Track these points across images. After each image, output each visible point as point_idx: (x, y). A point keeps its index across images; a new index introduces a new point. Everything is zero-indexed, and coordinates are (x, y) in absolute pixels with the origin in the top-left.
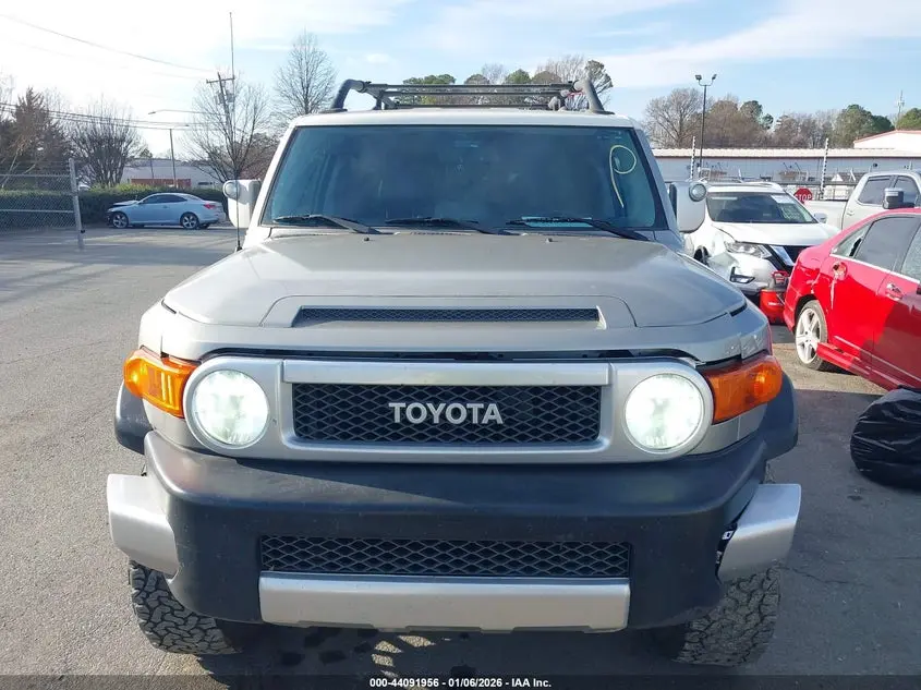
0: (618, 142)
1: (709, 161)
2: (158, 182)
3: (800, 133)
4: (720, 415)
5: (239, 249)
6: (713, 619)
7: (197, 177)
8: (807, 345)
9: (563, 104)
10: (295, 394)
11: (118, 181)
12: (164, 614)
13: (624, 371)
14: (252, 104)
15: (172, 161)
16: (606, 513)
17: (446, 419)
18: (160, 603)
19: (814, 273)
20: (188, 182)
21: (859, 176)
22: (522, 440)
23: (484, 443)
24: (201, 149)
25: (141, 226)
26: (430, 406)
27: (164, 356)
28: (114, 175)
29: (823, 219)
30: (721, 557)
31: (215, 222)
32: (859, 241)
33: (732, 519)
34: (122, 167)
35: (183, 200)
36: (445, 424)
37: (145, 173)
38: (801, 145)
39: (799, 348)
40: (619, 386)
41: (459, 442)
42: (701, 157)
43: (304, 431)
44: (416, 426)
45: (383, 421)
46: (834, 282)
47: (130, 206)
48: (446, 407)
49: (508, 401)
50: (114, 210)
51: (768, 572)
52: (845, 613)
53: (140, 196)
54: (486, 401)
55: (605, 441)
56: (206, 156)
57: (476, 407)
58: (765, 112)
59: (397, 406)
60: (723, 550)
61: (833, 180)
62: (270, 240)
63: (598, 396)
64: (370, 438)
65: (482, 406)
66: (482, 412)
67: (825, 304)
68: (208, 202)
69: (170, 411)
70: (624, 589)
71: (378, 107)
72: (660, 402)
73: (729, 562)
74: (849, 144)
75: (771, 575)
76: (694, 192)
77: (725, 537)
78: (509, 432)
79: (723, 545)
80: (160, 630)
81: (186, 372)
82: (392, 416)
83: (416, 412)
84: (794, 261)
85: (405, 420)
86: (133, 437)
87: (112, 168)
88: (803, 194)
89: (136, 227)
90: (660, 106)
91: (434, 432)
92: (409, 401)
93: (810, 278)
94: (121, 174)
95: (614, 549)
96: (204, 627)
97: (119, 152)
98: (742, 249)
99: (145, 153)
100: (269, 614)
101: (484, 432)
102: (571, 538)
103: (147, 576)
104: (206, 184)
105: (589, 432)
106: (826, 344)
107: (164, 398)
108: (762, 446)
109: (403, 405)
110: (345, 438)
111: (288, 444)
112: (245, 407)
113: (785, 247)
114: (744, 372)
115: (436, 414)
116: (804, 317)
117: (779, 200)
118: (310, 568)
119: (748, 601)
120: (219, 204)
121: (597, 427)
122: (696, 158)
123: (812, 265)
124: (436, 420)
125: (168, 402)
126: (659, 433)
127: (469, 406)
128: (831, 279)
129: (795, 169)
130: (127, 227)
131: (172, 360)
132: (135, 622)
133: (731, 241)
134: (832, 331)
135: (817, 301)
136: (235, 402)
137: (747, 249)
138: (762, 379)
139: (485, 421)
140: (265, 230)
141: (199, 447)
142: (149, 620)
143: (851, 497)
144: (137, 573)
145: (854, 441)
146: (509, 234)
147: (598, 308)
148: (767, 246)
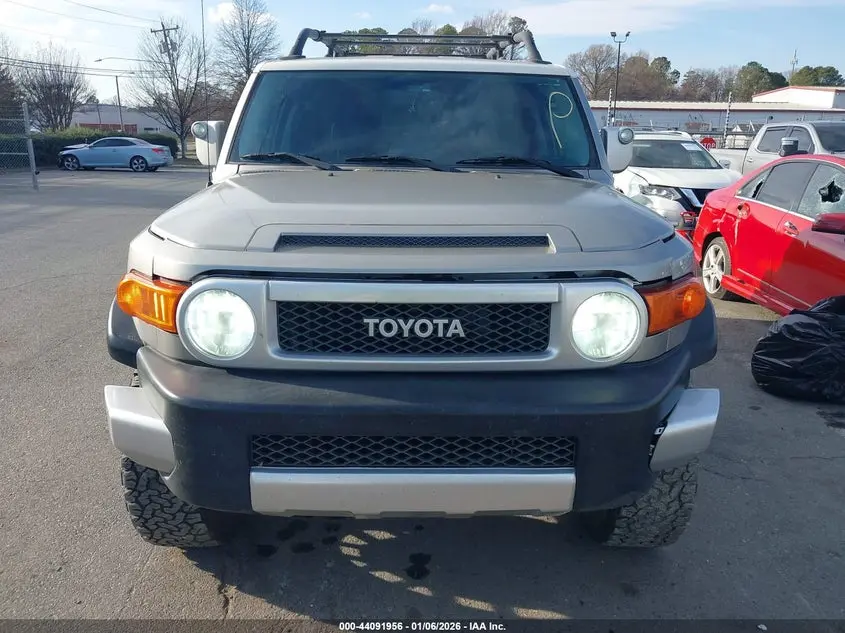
0: (556, 89)
1: (622, 112)
2: (105, 127)
3: (704, 87)
4: (653, 330)
5: (210, 184)
6: (640, 507)
7: (143, 123)
8: (712, 277)
9: (501, 55)
10: (279, 311)
11: (67, 125)
12: (154, 510)
13: (571, 290)
14: (195, 53)
15: (117, 107)
16: (557, 412)
17: (415, 334)
18: (151, 501)
19: (720, 213)
20: (134, 128)
21: (758, 128)
22: (481, 351)
23: (448, 353)
24: (147, 95)
25: (92, 169)
26: (401, 321)
27: (155, 278)
28: (64, 120)
29: (727, 165)
30: (654, 449)
31: (164, 165)
32: (761, 184)
33: (662, 418)
34: (71, 113)
35: (132, 144)
36: (414, 337)
37: (92, 118)
38: (705, 98)
39: (705, 280)
40: (568, 304)
41: (426, 354)
42: (616, 109)
43: (287, 344)
44: (389, 339)
45: (358, 335)
46: (738, 221)
47: (81, 148)
48: (414, 323)
49: (471, 318)
50: (65, 152)
51: (687, 466)
52: (747, 504)
53: (90, 140)
54: (451, 317)
55: (554, 351)
56: (151, 102)
57: (441, 322)
58: (673, 67)
59: (371, 322)
60: (655, 444)
61: (734, 130)
62: (238, 176)
63: (548, 312)
64: (347, 350)
65: (446, 321)
66: (446, 327)
67: (729, 239)
68: (157, 147)
69: (163, 328)
70: (570, 478)
71: (330, 55)
72: (601, 317)
73: (660, 455)
74: (748, 99)
75: (690, 469)
76: (623, 135)
77: (657, 433)
78: (471, 344)
79: (655, 439)
80: (151, 525)
81: (179, 292)
82: (367, 331)
83: (388, 327)
84: (702, 203)
85: (378, 334)
86: (125, 352)
87: (61, 113)
88: (709, 142)
89: (87, 169)
90: (578, 60)
91: (404, 344)
92: (382, 317)
93: (716, 218)
94: (70, 118)
95: (561, 443)
96: (190, 522)
97: (67, 98)
98: (654, 191)
99: (92, 99)
100: (259, 504)
101: (448, 344)
102: (525, 433)
103: (138, 478)
104: (152, 129)
105: (540, 344)
106: (729, 276)
107: (157, 315)
108: (687, 357)
109: (377, 321)
110: (324, 350)
111: (274, 356)
112: (232, 322)
113: (693, 190)
114: (674, 291)
115: (406, 328)
116: (710, 252)
117: (689, 147)
118: (295, 464)
119: (670, 491)
120: (166, 148)
121: (547, 340)
122: (611, 109)
123: (719, 205)
124: (406, 334)
125: (161, 318)
126: (600, 344)
127: (435, 321)
128: (735, 218)
129: (699, 120)
130: (78, 170)
131: (163, 281)
132: (129, 517)
133: (645, 184)
134: (735, 265)
135: (723, 238)
136: (224, 319)
137: (659, 191)
138: (689, 298)
139: (449, 335)
140: (233, 167)
141: (190, 360)
142: (140, 517)
143: (751, 408)
144: (129, 475)
145: (755, 359)
146: (459, 171)
147: (548, 235)
148: (677, 189)
